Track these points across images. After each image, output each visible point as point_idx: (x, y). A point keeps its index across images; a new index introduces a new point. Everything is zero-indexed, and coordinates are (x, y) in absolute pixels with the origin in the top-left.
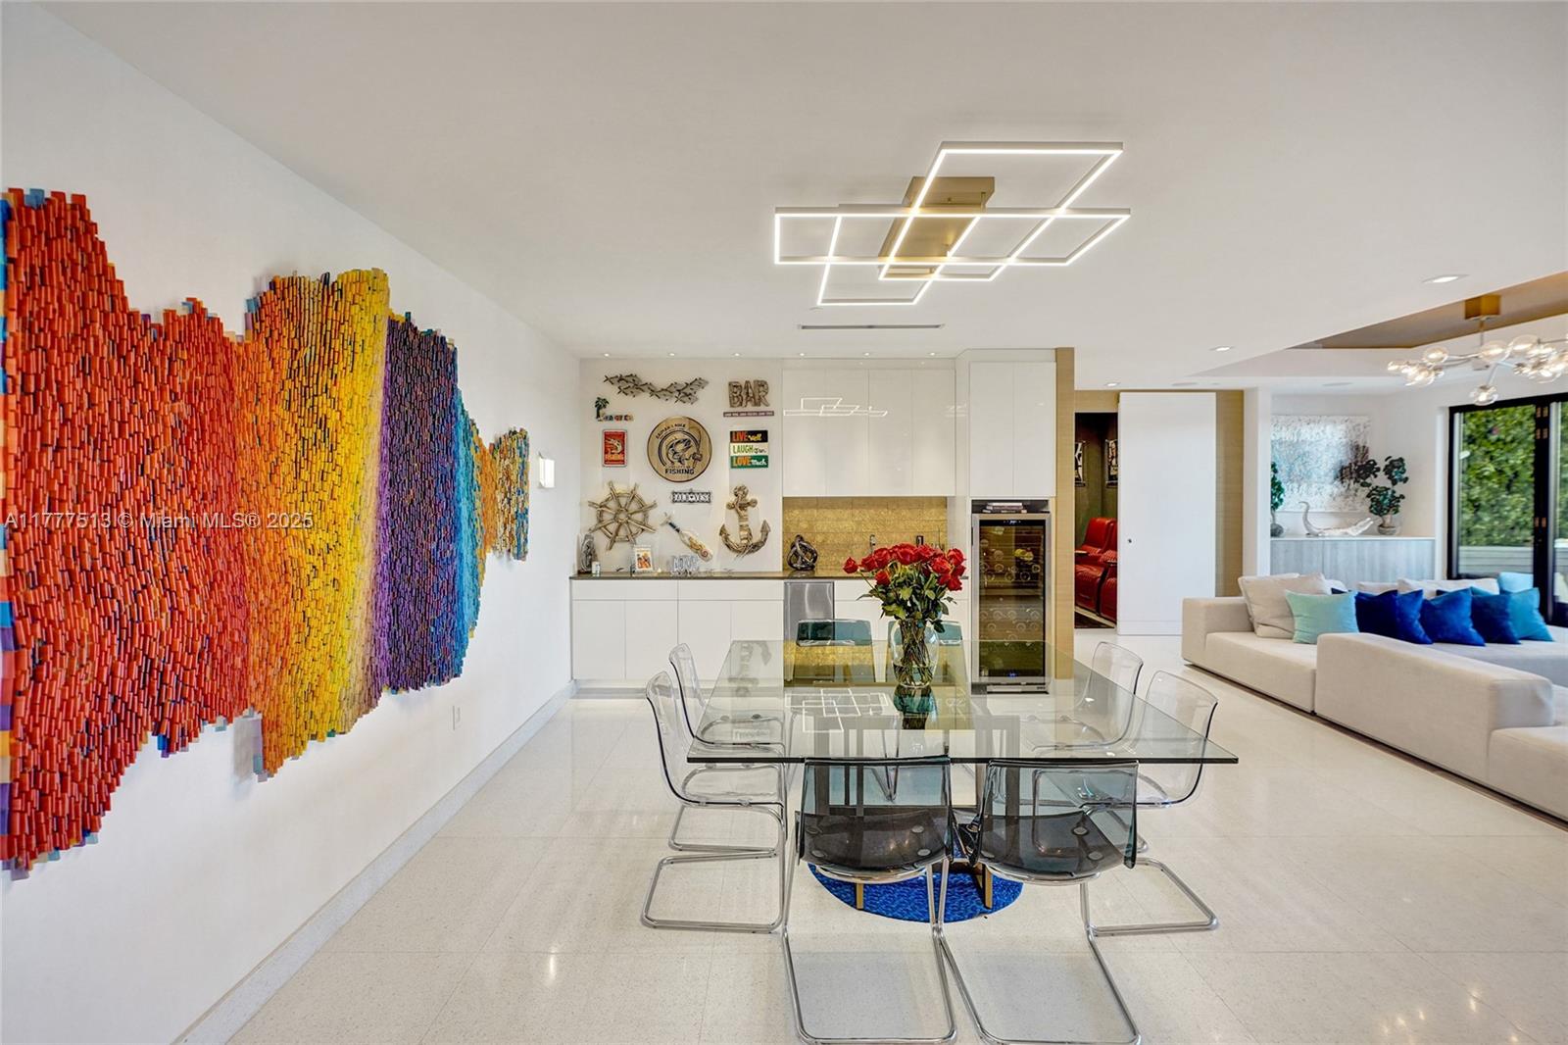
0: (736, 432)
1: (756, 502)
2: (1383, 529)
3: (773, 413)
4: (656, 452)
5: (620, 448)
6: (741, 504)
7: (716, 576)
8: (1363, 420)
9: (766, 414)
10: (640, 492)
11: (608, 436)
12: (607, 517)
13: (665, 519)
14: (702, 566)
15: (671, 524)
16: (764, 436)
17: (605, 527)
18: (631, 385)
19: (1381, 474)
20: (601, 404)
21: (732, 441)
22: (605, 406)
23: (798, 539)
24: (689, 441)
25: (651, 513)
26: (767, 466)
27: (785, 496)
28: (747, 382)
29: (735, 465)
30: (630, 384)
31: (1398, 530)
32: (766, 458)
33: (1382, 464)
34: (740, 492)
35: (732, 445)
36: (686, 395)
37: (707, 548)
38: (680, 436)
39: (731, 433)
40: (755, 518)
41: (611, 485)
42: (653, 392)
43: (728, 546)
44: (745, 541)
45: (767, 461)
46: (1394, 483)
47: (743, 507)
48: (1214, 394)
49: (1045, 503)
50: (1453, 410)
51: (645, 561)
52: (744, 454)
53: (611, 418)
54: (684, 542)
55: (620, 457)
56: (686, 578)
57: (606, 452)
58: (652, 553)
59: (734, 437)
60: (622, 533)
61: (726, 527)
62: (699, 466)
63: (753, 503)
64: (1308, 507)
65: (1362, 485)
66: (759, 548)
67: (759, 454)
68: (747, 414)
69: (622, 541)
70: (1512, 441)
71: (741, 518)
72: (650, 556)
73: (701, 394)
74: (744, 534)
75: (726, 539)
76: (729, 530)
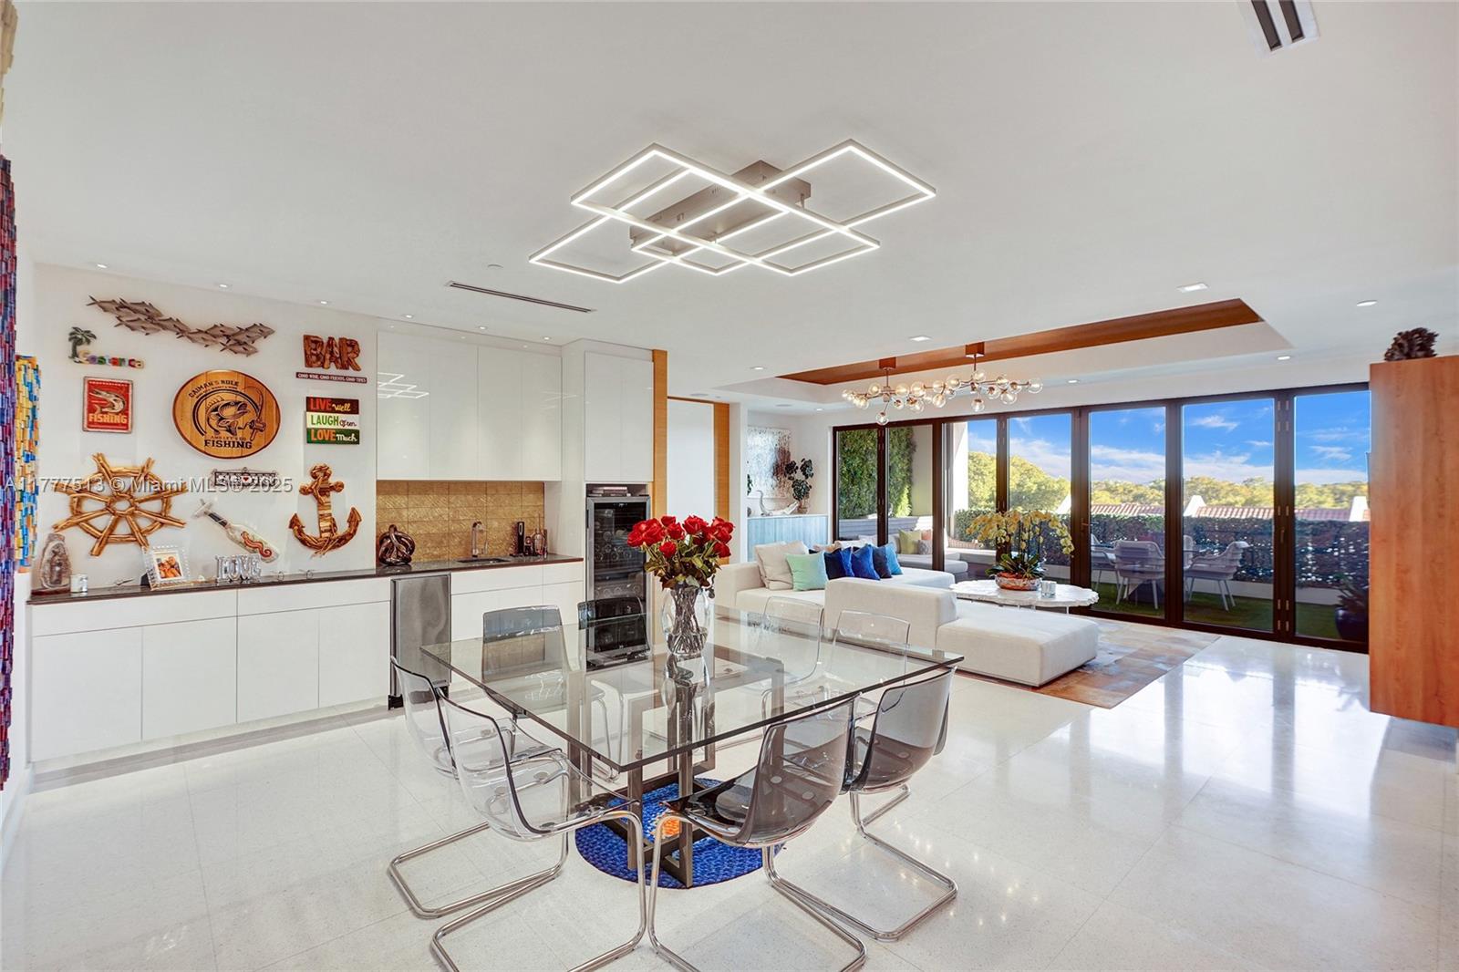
0: (315, 399)
1: (342, 486)
2: (801, 510)
3: (365, 381)
4: (189, 414)
5: (119, 406)
6: (322, 486)
7: (285, 580)
8: (787, 433)
9: (356, 380)
10: (154, 470)
11: (93, 387)
12: (90, 506)
13: (203, 508)
14: (264, 569)
15: (214, 517)
16: (354, 407)
17: (86, 521)
18: (143, 318)
19: (799, 470)
20: (79, 338)
21: (308, 409)
22: (88, 342)
23: (392, 529)
24: (245, 405)
25: (175, 500)
26: (358, 443)
27: (379, 479)
28: (331, 339)
29: (313, 439)
30: (141, 316)
31: (808, 510)
32: (357, 433)
33: (799, 464)
34: (320, 473)
35: (309, 414)
36: (239, 343)
37: (270, 544)
38: (229, 397)
39: (308, 399)
40: (340, 506)
41: (99, 458)
42: (181, 331)
43: (304, 542)
44: (327, 534)
45: (357, 436)
46: (807, 477)
47: (325, 491)
48: (712, 405)
49: (643, 487)
50: (836, 429)
51: (170, 567)
52: (327, 426)
53: (101, 361)
54: (233, 539)
55: (117, 419)
56: (242, 586)
57: (91, 410)
58: (181, 555)
59: (312, 404)
60: (122, 529)
61: (299, 517)
62: (259, 438)
63: (339, 487)
64: (762, 494)
65: (789, 478)
66: (347, 541)
67: (347, 427)
68: (330, 378)
69: (123, 540)
70: (854, 452)
71: (320, 504)
72: (178, 561)
73: (261, 344)
74: (325, 525)
75: (300, 531)
76: (303, 520)
